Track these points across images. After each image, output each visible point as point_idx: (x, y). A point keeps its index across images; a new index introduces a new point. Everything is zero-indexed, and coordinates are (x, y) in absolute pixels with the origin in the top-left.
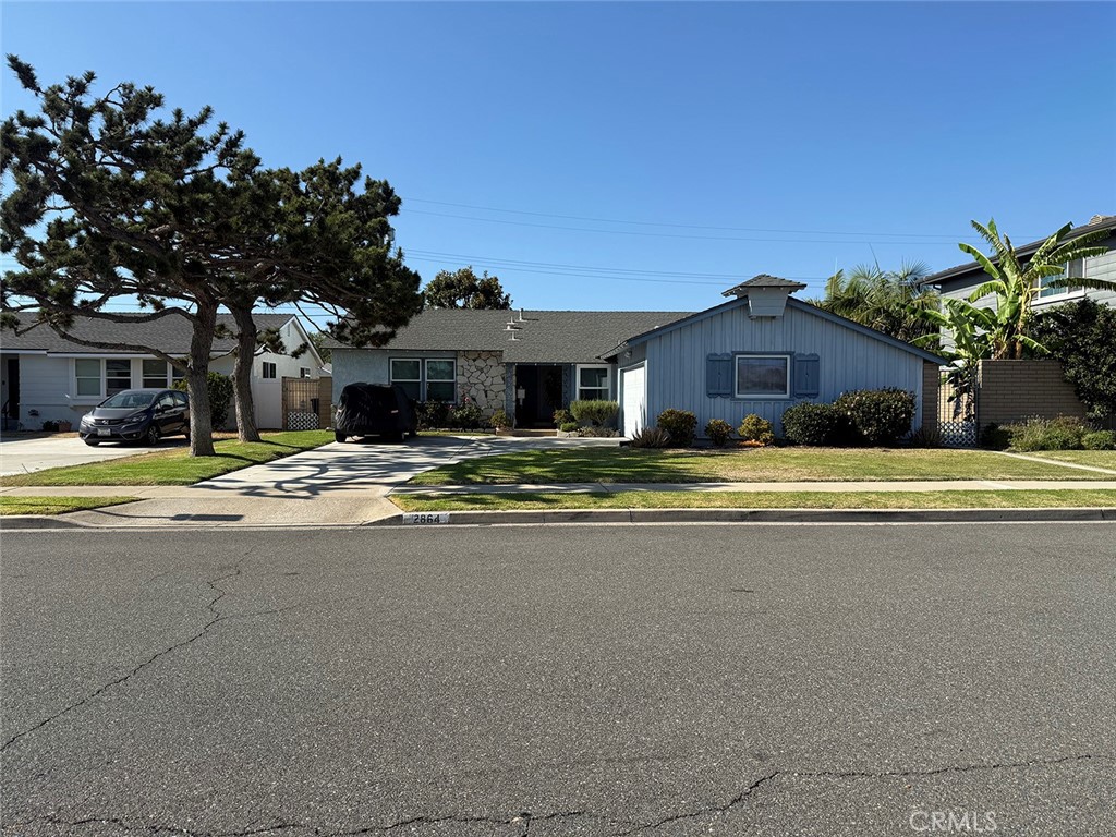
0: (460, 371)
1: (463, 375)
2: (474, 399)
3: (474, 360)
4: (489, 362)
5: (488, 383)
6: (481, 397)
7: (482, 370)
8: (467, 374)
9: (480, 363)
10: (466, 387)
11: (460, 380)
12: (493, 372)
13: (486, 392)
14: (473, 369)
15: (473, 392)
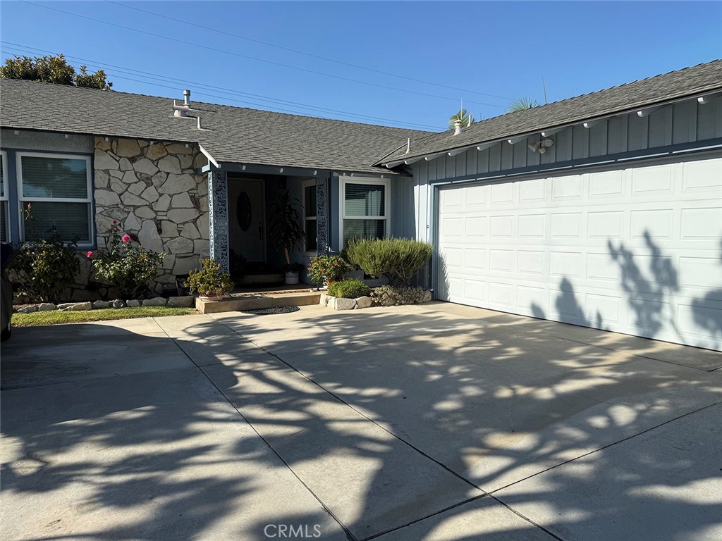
0: (101, 180)
1: (109, 188)
2: (134, 238)
3: (133, 160)
4: (165, 166)
5: (163, 205)
6: (149, 234)
7: (148, 181)
8: (118, 188)
9: (144, 167)
10: (116, 214)
11: (103, 198)
12: (173, 184)
13: (158, 224)
14: (130, 177)
15: (132, 223)
